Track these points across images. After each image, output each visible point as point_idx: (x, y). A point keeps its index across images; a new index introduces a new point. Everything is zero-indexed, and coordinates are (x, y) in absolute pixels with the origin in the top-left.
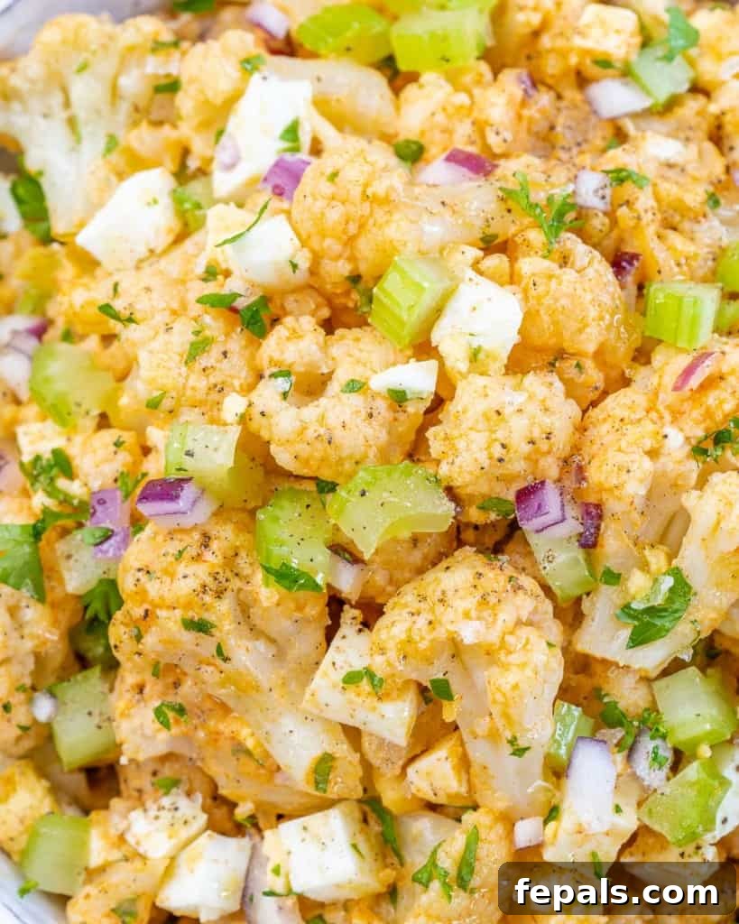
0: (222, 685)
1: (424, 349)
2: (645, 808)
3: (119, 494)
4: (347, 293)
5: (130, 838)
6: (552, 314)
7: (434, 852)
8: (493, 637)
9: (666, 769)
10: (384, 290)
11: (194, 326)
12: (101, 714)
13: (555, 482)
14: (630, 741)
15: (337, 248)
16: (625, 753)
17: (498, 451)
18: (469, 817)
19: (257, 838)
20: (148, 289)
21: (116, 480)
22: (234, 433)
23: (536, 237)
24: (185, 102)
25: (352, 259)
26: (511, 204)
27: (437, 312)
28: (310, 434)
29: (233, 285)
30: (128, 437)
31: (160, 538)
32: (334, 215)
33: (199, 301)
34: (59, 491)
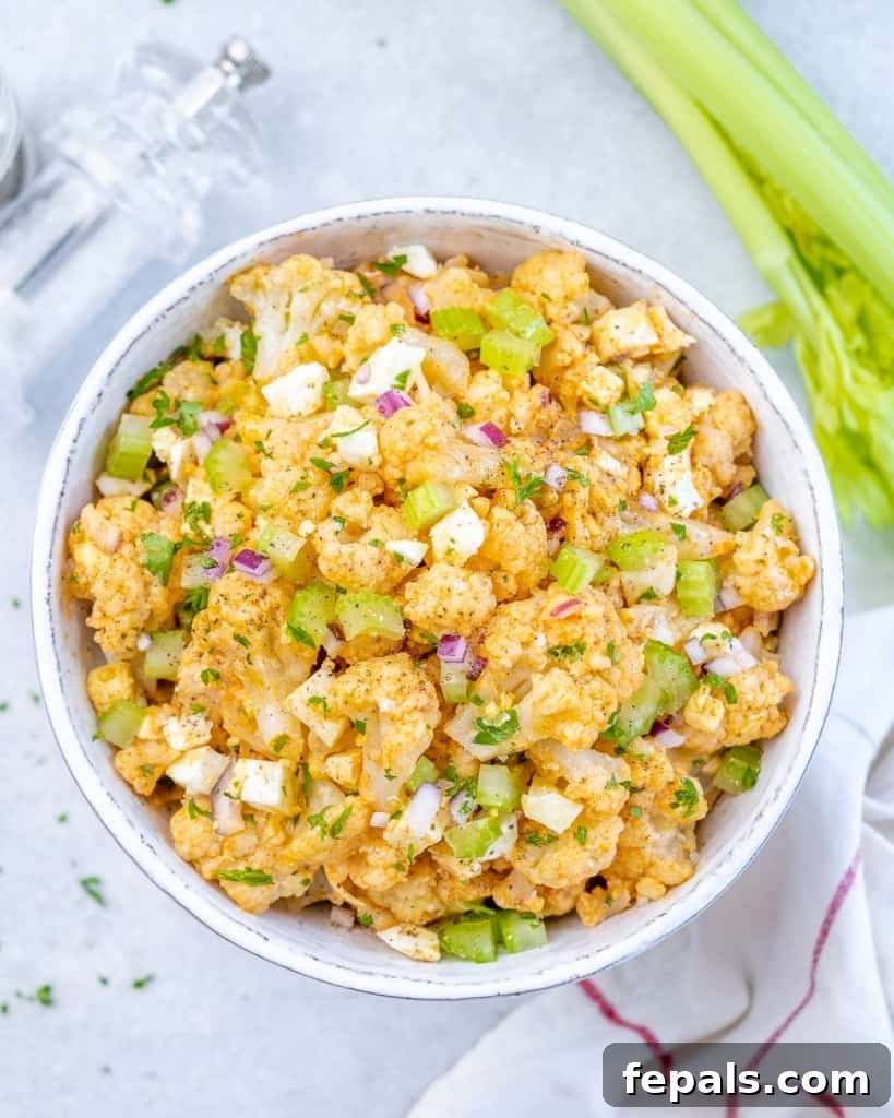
0: (244, 674)
1: (424, 534)
2: (449, 832)
3: (229, 545)
4: (395, 486)
5: (165, 730)
6: (501, 545)
7: (324, 810)
8: (397, 712)
9: (469, 815)
10: (413, 495)
11: (302, 474)
12: (175, 657)
13: (466, 638)
14: (454, 792)
15: (397, 463)
16: (448, 798)
17: (440, 611)
18: (351, 799)
19: (234, 759)
20: (286, 443)
21: (231, 535)
22: (301, 543)
23: (511, 496)
24: (353, 333)
25: (404, 471)
26: (505, 470)
27: (440, 518)
28: (342, 561)
29: (333, 458)
30: (247, 514)
31: (240, 583)
32: (401, 446)
33: (312, 460)
34: (198, 527)
